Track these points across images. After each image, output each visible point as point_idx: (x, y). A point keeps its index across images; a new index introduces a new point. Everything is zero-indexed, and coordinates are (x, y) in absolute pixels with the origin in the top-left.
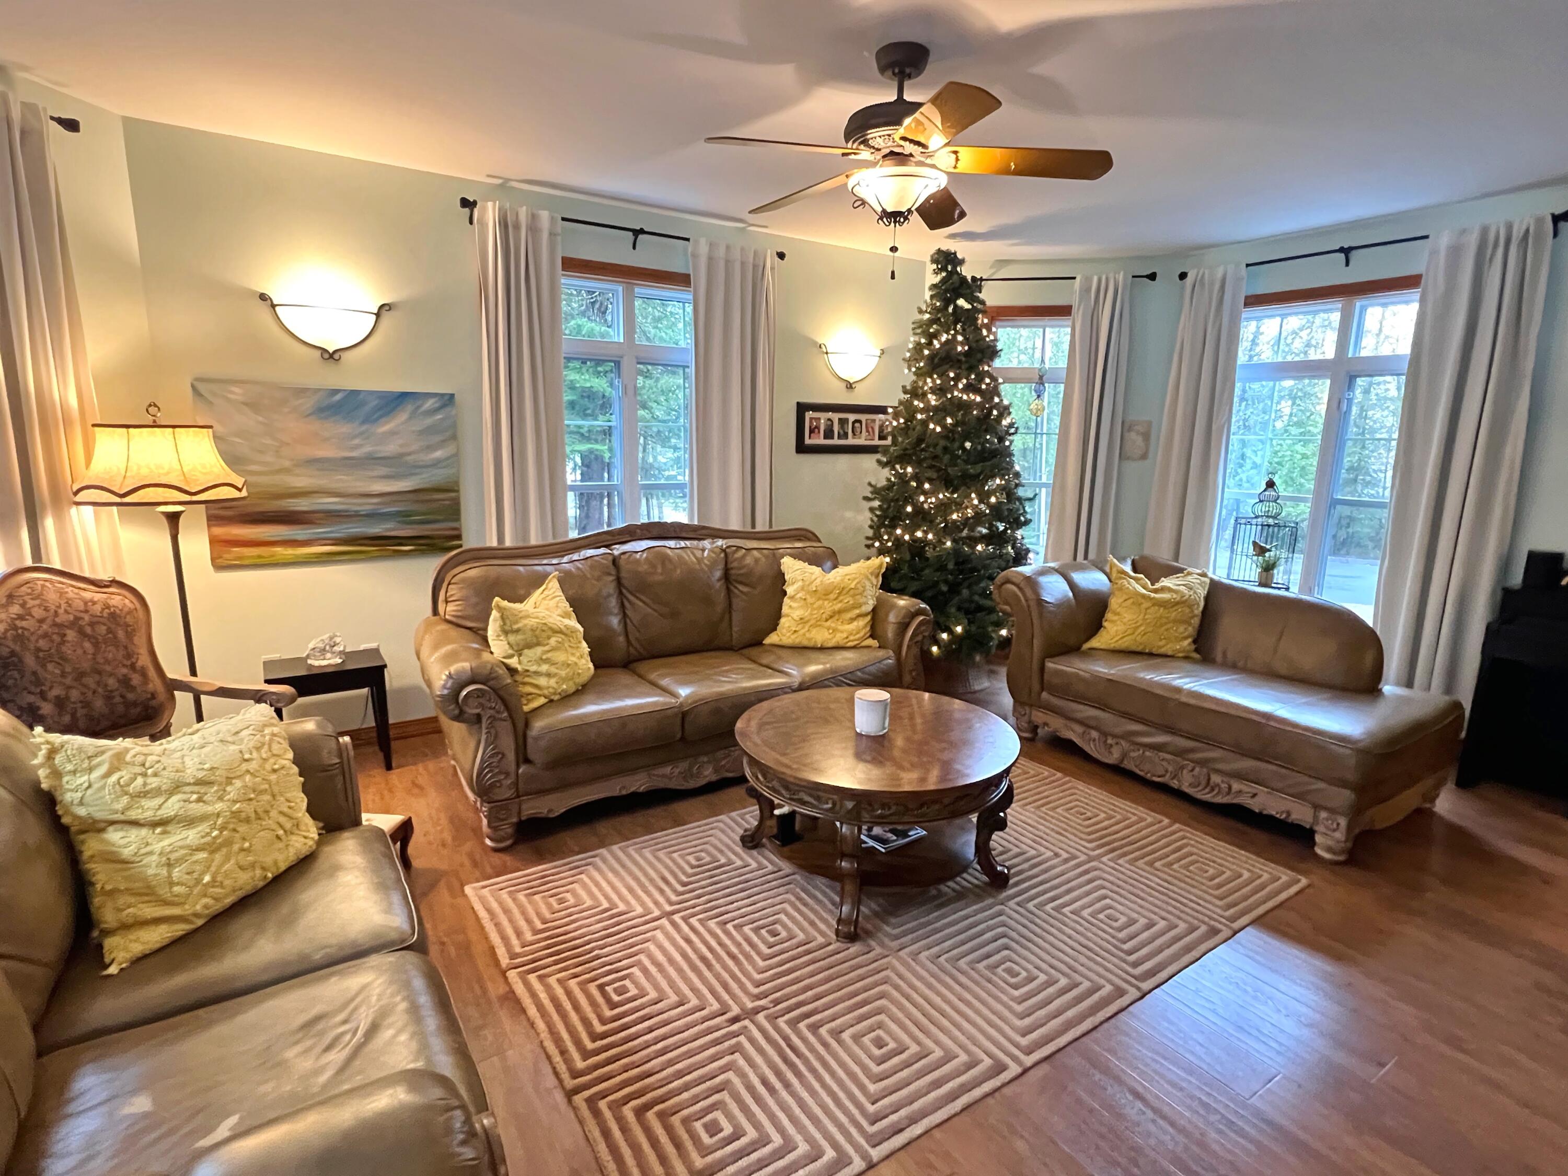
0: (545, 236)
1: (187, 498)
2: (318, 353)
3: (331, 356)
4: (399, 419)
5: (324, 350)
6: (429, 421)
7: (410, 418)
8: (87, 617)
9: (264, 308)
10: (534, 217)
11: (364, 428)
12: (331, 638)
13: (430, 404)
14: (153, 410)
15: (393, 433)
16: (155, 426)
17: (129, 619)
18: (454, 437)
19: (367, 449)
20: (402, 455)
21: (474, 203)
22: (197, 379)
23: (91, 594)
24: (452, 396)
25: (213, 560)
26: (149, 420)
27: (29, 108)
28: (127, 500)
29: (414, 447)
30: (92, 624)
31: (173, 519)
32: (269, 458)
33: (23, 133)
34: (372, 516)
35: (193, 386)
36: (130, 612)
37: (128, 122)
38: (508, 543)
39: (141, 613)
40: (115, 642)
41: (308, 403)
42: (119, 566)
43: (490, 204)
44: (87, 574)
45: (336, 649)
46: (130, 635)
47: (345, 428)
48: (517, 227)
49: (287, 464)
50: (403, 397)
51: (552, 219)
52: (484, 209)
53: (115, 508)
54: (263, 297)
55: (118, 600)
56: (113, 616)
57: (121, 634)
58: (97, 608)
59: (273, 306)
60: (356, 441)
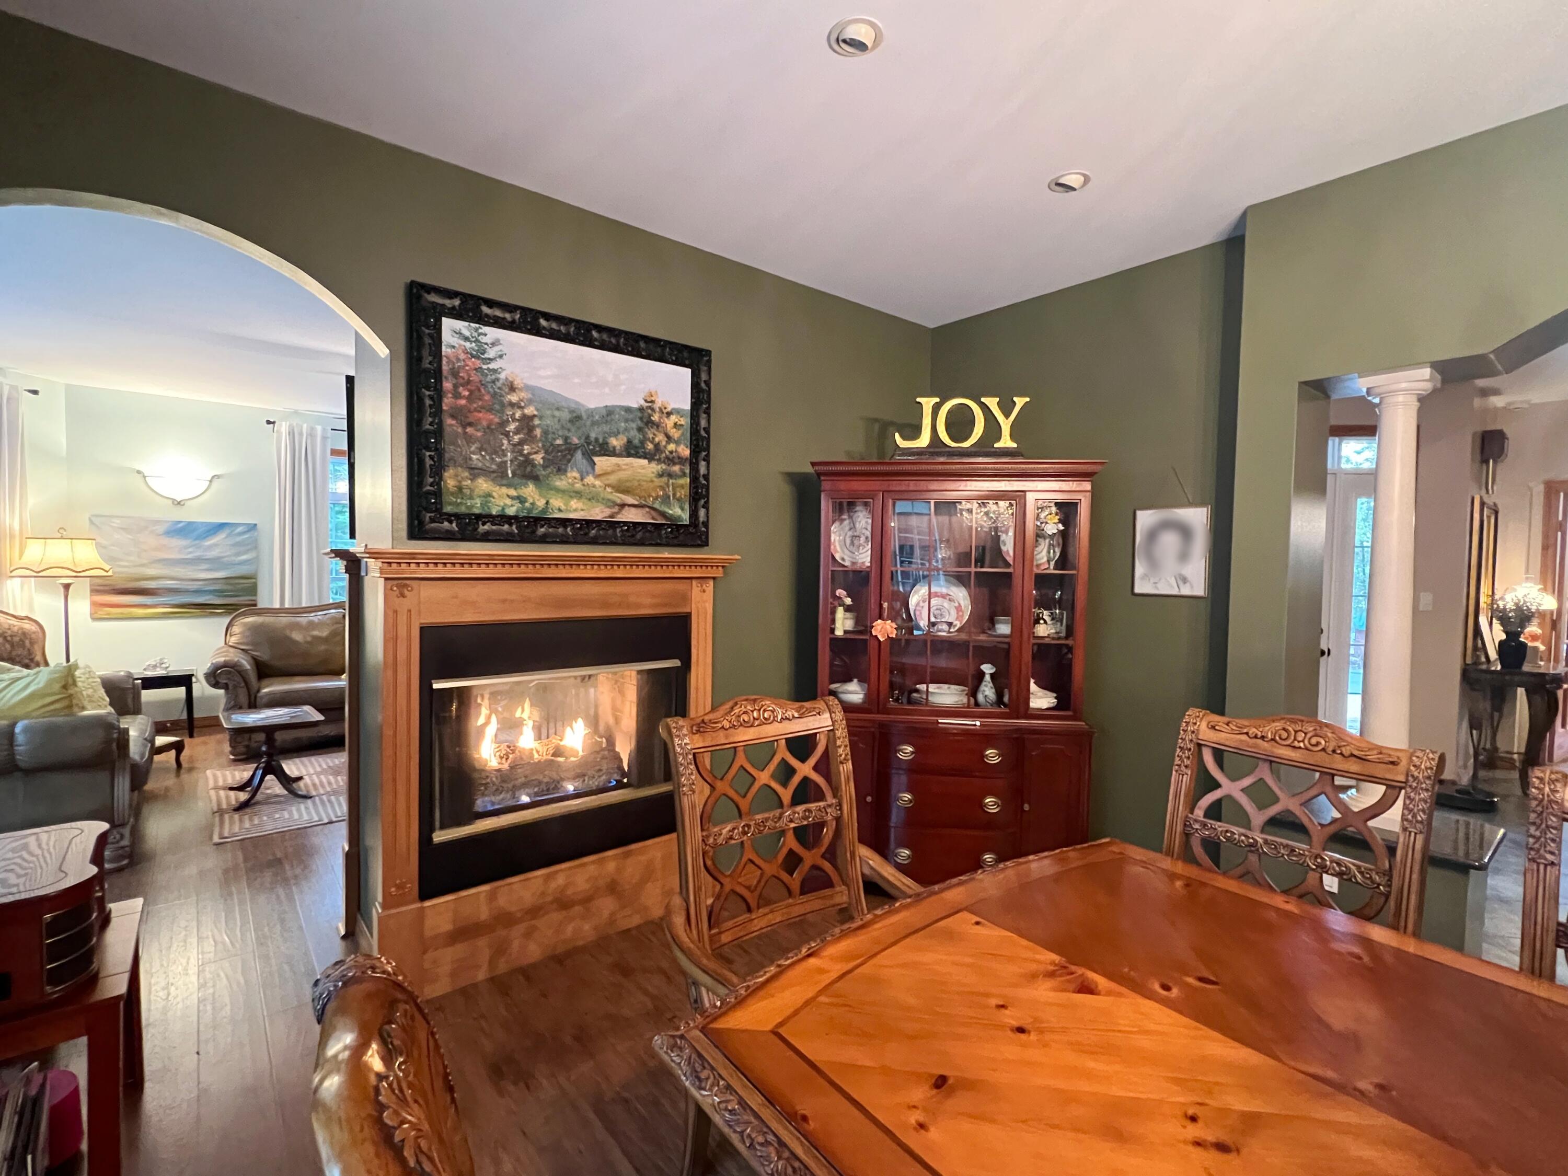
0: (319, 439)
1: (75, 574)
2: (170, 502)
3: (179, 503)
4: (220, 537)
5: (174, 500)
6: (239, 539)
7: (226, 537)
8: (9, 632)
9: (139, 477)
10: (312, 429)
11: (197, 542)
12: (161, 660)
13: (240, 529)
14: (61, 531)
15: (216, 545)
16: (62, 538)
17: (33, 636)
18: (256, 548)
19: (198, 554)
20: (219, 558)
21: (274, 423)
22: (93, 516)
23: (13, 622)
24: (255, 525)
25: (91, 614)
26: (59, 536)
27: (14, 388)
28: (40, 574)
29: (228, 553)
30: (11, 636)
31: (67, 587)
32: (132, 558)
33: (9, 399)
34: (197, 592)
35: (90, 520)
36: (34, 633)
37: (68, 387)
38: (287, 606)
39: (41, 635)
40: (23, 646)
41: (161, 529)
42: (31, 608)
43: (284, 423)
44: (11, 612)
45: (164, 666)
46: (32, 643)
47: (183, 542)
48: (301, 434)
49: (145, 561)
50: (222, 526)
51: (324, 430)
52: (281, 425)
53: (33, 579)
54: (139, 472)
55: (27, 626)
56: (24, 634)
57: (27, 643)
58: (16, 629)
59: (144, 477)
60: (190, 550)
